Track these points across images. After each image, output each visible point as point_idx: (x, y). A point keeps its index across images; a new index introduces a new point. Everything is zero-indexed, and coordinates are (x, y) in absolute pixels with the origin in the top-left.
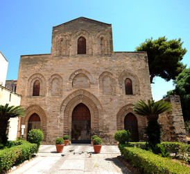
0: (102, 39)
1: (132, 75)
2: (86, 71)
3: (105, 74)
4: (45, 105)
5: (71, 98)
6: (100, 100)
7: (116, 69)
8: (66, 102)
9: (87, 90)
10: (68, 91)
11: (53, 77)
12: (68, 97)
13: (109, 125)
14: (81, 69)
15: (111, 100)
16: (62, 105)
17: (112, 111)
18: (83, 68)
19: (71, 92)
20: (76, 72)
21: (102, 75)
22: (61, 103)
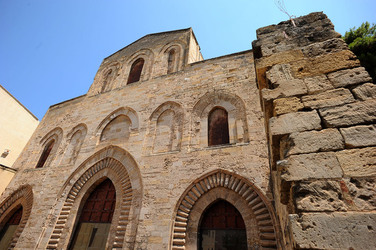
0: (172, 53)
1: (227, 99)
2: (130, 110)
3: (165, 108)
4: (40, 185)
5: (88, 166)
8: (77, 176)
9: (121, 145)
10: (87, 151)
11: (75, 130)
12: (83, 164)
14: (121, 109)
16: (68, 183)
17: (164, 194)
18: (125, 105)
19: (92, 153)
20: (112, 114)
21: (157, 111)
22: (66, 178)
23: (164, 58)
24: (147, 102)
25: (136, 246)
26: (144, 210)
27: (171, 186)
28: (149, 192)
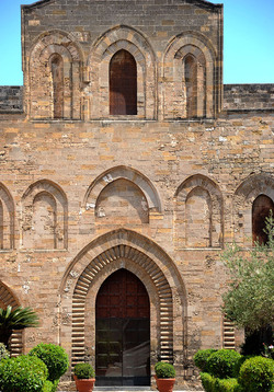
2: (137, 174)
4: (16, 276)
5: (93, 254)
6: (177, 261)
7: (228, 168)
8: (80, 267)
9: (139, 231)
10: (81, 233)
11: (36, 191)
12: (84, 252)
13: (200, 332)
14: (121, 168)
15: (210, 261)
16: (68, 275)
17: (210, 293)
18: (126, 164)
19: (93, 237)
20: (106, 174)
21: (183, 186)
22: (63, 269)
23: (176, 69)
24: (165, 167)
25: (189, 339)
26: (191, 309)
27: (217, 286)
28: (194, 291)
